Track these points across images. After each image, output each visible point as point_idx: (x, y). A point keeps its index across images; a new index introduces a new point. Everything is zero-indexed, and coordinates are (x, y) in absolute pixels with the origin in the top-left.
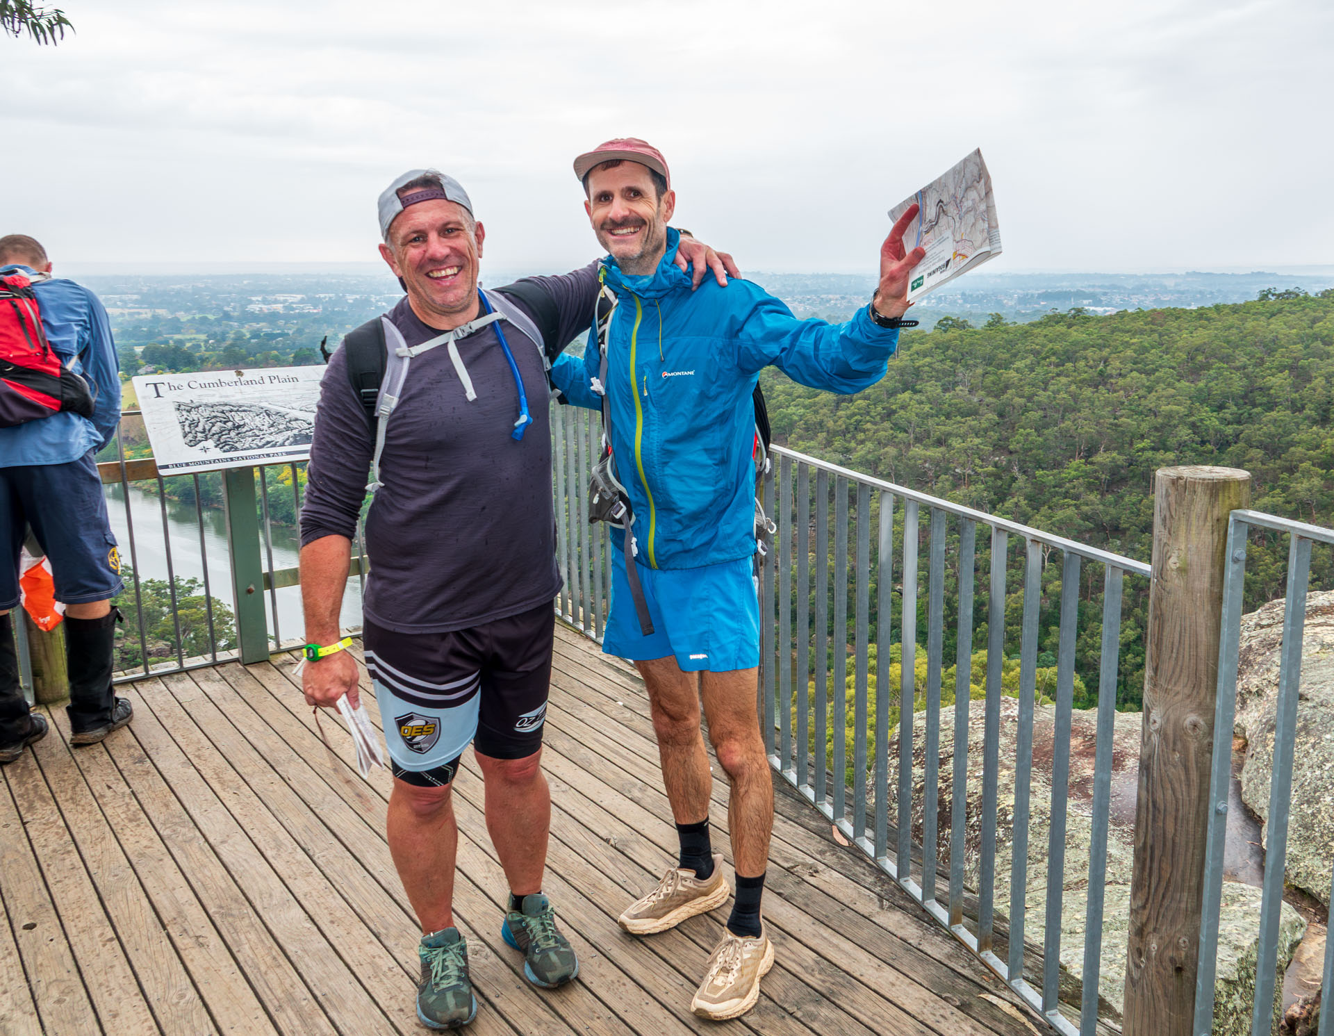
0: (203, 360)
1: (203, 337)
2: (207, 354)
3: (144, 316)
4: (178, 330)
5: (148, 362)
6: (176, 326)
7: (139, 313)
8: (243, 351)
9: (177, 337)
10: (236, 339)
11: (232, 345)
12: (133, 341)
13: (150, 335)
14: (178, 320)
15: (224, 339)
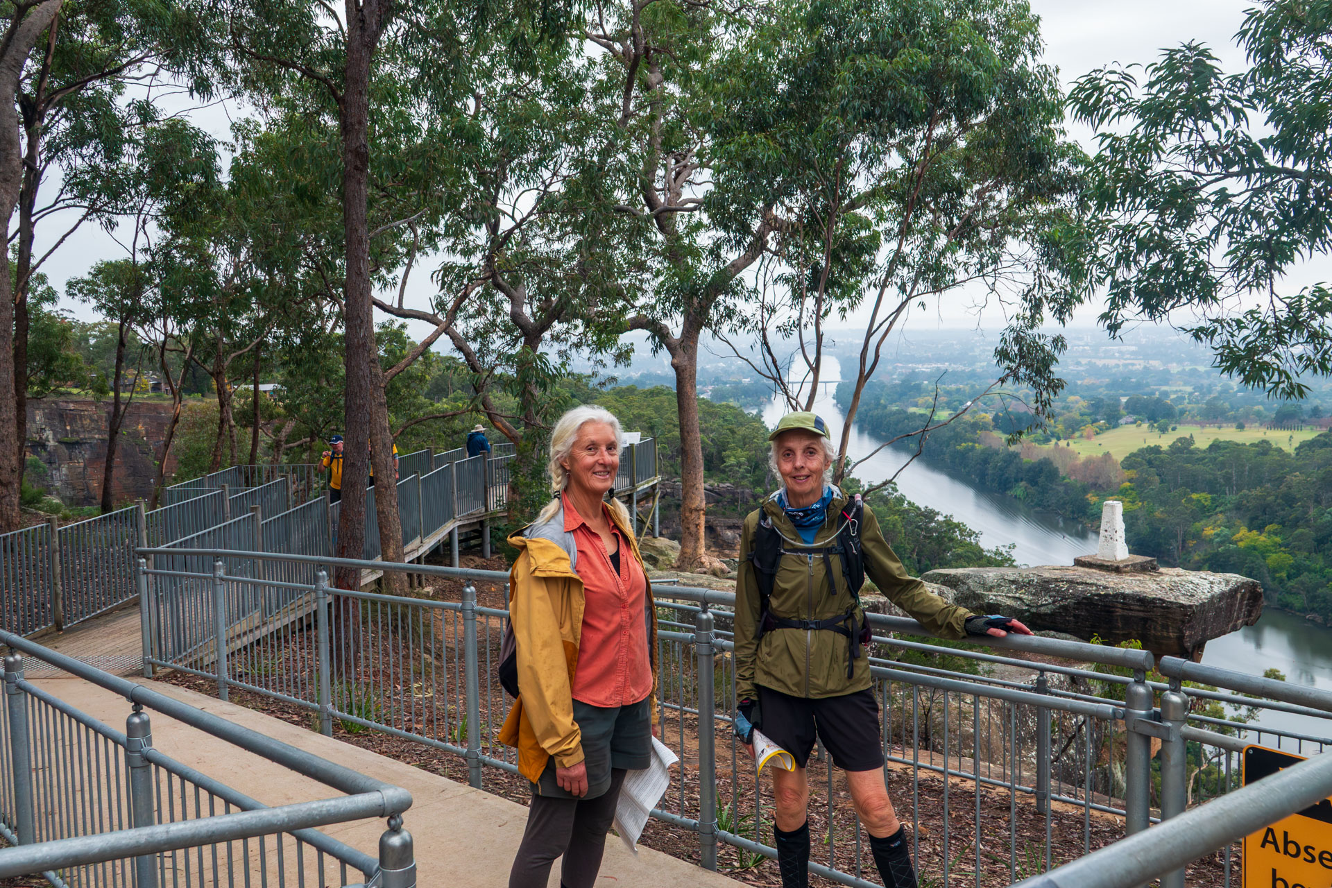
0: (1182, 412)
1: (1189, 389)
2: (1190, 407)
3: (1135, 368)
4: (1166, 383)
5: (1129, 413)
6: (1165, 378)
7: (1133, 365)
8: (1227, 405)
9: (1164, 388)
10: (1221, 393)
11: (1215, 398)
12: (1121, 391)
13: (1139, 385)
14: (1167, 372)
15: (1210, 392)
